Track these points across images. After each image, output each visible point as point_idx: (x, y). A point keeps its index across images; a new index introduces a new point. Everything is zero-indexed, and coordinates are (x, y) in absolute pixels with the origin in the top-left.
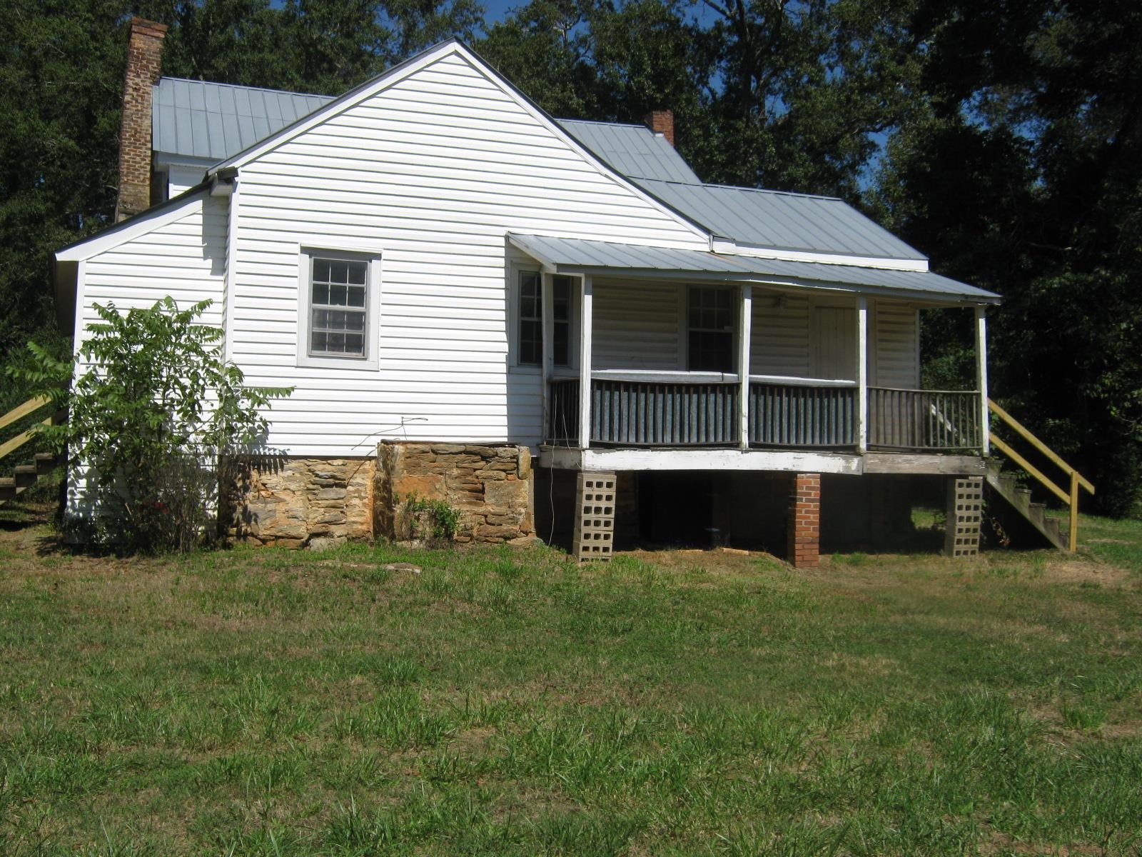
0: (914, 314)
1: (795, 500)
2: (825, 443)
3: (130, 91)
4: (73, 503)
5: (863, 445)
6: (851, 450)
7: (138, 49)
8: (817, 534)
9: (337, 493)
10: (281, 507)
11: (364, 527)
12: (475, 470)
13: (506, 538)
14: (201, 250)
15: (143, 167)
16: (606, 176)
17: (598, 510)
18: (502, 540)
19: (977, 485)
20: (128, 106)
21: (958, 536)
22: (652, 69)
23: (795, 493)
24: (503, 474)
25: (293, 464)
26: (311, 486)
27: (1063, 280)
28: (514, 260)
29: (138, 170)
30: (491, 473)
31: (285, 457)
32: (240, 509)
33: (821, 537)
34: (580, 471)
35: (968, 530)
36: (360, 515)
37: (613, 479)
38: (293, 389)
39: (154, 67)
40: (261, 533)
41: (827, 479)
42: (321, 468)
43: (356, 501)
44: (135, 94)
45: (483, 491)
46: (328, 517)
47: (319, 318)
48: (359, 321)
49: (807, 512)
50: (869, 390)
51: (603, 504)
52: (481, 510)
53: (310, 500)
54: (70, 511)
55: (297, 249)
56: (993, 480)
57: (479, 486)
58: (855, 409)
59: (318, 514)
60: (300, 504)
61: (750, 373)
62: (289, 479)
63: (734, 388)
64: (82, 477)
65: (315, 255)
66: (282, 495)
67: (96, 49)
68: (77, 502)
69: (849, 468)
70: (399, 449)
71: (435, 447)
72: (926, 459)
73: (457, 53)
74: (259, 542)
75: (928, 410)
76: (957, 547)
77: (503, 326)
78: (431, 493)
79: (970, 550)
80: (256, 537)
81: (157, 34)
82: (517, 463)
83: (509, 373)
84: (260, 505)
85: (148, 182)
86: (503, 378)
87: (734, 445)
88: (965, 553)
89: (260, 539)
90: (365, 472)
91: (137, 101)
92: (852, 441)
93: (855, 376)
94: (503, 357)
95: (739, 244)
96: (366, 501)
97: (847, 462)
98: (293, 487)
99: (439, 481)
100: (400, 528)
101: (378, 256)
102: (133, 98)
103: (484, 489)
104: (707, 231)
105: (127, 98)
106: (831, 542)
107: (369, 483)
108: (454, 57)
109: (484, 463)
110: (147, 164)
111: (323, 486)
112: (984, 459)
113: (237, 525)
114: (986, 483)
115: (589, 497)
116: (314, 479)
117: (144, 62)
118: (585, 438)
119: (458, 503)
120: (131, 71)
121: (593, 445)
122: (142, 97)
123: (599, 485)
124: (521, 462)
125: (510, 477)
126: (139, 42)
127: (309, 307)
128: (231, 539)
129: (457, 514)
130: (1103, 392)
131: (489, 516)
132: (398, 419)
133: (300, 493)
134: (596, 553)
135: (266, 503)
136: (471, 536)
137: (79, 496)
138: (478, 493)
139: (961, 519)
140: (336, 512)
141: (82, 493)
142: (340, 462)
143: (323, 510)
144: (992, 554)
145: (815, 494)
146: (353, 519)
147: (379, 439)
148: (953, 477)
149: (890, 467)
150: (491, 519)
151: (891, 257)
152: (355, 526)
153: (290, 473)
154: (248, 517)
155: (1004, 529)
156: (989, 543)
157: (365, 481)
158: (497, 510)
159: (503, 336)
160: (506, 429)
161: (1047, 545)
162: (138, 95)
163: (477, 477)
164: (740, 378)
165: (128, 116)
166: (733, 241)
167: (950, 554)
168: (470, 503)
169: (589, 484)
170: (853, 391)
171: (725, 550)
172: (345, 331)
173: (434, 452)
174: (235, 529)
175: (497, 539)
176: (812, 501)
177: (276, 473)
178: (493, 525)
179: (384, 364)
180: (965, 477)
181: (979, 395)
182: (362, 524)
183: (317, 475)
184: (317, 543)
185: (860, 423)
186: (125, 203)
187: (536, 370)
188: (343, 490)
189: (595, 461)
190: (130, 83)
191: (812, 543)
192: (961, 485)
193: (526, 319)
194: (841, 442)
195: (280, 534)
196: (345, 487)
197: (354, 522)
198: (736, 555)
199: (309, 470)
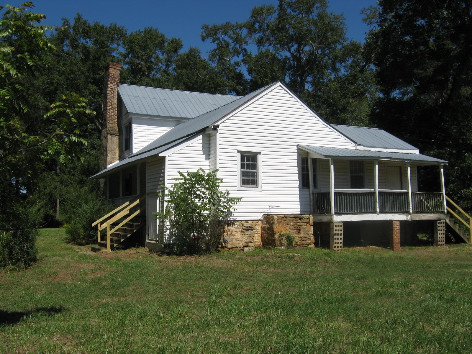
0: (415, 168)
1: (393, 229)
2: (400, 211)
3: (109, 89)
4: (165, 239)
5: (411, 211)
6: (408, 213)
7: (112, 74)
8: (399, 240)
9: (251, 232)
10: (234, 237)
11: (259, 243)
12: (298, 223)
13: (308, 245)
14: (202, 152)
15: (114, 117)
16: (325, 125)
17: (338, 234)
18: (307, 246)
19: (444, 223)
20: (109, 95)
21: (439, 240)
22: (271, 75)
23: (393, 227)
24: (306, 224)
25: (237, 223)
26: (243, 230)
27: (434, 152)
28: (300, 154)
29: (113, 118)
30: (302, 224)
31: (235, 221)
32: (222, 239)
33: (401, 241)
34: (332, 222)
35: (442, 238)
36: (258, 240)
37: (342, 224)
38: (242, 198)
39: (117, 80)
40: (228, 246)
41: (402, 222)
42: (245, 224)
43: (256, 235)
44: (111, 90)
45: (300, 230)
46: (248, 240)
47: (243, 174)
48: (255, 175)
49: (396, 233)
50: (412, 193)
51: (340, 232)
52: (300, 236)
53: (242, 235)
54: (165, 241)
55: (236, 151)
56: (448, 221)
57: (299, 228)
58: (408, 200)
59: (245, 240)
60: (240, 236)
61: (379, 189)
62: (236, 228)
63: (374, 194)
64: (168, 230)
65: (241, 153)
66: (235, 233)
67: (57, 67)
68: (166, 238)
69: (407, 218)
70: (275, 217)
71: (286, 216)
72: (429, 215)
73: (280, 86)
74: (228, 250)
75: (420, 198)
76: (439, 243)
77: (297, 175)
78: (285, 231)
79: (442, 244)
80: (227, 248)
81: (118, 68)
82: (309, 220)
83: (300, 191)
84: (228, 237)
85: (116, 123)
86: (298, 193)
87: (375, 212)
88: (441, 245)
89: (228, 248)
90: (259, 225)
91: (112, 93)
92: (407, 210)
93: (408, 189)
94: (297, 186)
95: (365, 146)
96: (259, 234)
97: (407, 217)
98: (238, 231)
99: (287, 227)
100: (277, 243)
101: (260, 153)
102: (110, 92)
103: (300, 229)
104: (355, 142)
105: (108, 92)
106: (404, 243)
107: (260, 228)
108: (279, 87)
109: (300, 220)
110: (116, 116)
111: (246, 230)
112: (445, 214)
113: (221, 244)
114: (446, 222)
115: (336, 230)
116: (244, 228)
117: (114, 78)
118: (333, 211)
119: (293, 233)
120: (109, 82)
121: (336, 214)
122: (114, 91)
123: (338, 226)
124: (310, 220)
125: (308, 225)
126: (112, 71)
127: (241, 170)
128: (220, 249)
129: (294, 237)
130: (451, 191)
131: (303, 238)
132: (268, 207)
133: (239, 232)
134: (338, 249)
135: (230, 236)
136: (298, 245)
137: (167, 236)
138: (299, 230)
139: (440, 234)
140: (250, 239)
141: (168, 235)
142: (251, 222)
143: (246, 238)
144: (449, 245)
145: (398, 227)
146: (256, 241)
147: (263, 214)
148: (437, 220)
149: (419, 218)
150: (303, 239)
151: (408, 149)
152: (256, 243)
153: (236, 226)
154: (225, 241)
155: (453, 237)
156: (448, 241)
157: (258, 228)
158: (305, 236)
159: (297, 179)
160: (299, 209)
161: (464, 242)
162: (112, 91)
163: (298, 225)
164: (375, 190)
165: (109, 98)
166: (363, 145)
167: (437, 245)
168: (297, 234)
169: (336, 226)
170: (407, 194)
171: (371, 247)
172: (250, 178)
173: (285, 217)
174: (221, 245)
175: (305, 245)
176: (398, 229)
177: (232, 226)
178: (304, 241)
179: (263, 189)
180: (440, 220)
181: (443, 194)
182: (258, 242)
183: (245, 226)
184: (246, 249)
185: (410, 204)
186: (110, 130)
187: (308, 190)
188: (252, 231)
189: (337, 219)
190: (109, 86)
191: (398, 243)
192: (439, 223)
193: (303, 173)
194: (404, 211)
195: (234, 246)
196: (252, 230)
197: (256, 242)
198: (374, 248)
199: (242, 225)
